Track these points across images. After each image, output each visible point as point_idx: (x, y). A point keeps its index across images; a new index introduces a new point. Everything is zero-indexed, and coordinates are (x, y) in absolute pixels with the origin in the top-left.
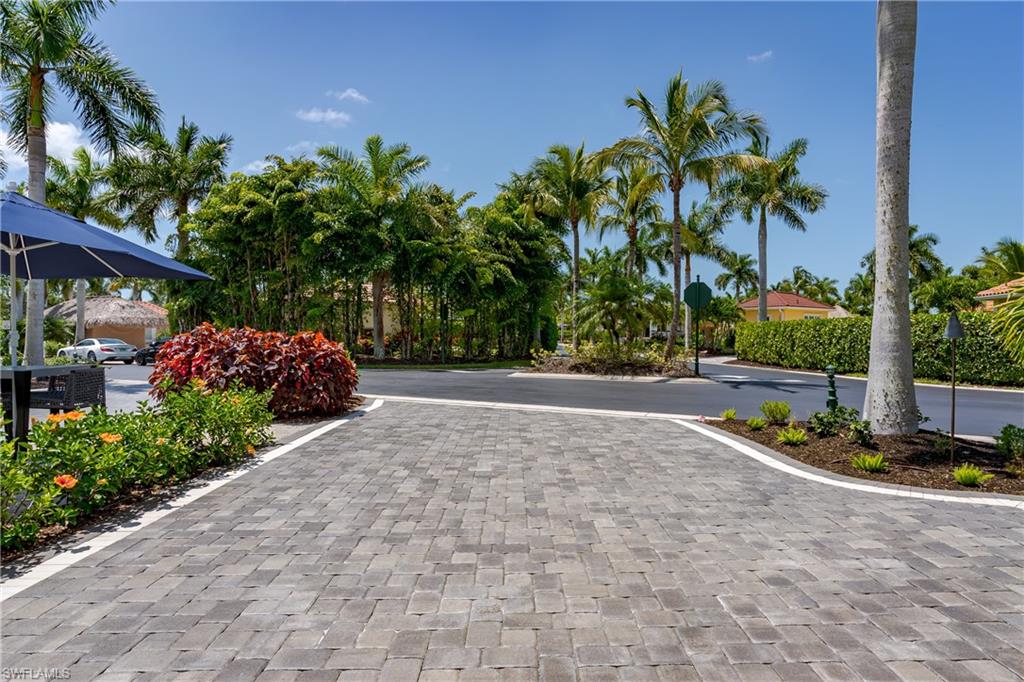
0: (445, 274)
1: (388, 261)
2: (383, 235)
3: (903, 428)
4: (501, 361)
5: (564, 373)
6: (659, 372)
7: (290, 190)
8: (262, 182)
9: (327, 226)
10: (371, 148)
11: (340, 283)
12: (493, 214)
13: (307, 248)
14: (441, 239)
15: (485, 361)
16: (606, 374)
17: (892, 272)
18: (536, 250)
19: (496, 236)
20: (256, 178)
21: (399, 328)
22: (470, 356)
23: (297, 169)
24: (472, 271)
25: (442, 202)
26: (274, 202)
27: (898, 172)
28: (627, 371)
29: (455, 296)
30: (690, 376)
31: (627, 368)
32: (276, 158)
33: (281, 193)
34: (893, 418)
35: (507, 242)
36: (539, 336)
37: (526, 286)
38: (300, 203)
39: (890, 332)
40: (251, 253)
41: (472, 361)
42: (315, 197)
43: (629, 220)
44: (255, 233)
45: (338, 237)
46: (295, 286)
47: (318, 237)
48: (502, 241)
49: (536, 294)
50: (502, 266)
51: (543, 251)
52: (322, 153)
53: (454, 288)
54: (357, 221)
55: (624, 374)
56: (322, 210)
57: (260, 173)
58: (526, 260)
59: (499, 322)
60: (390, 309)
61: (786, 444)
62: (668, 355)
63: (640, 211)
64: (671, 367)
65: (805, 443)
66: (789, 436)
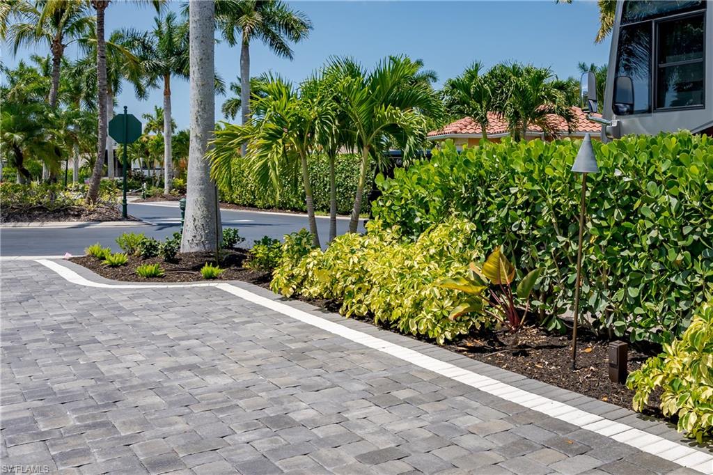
3: (206, 246)
6: (78, 216)
17: (200, 120)
27: (202, 41)
28: (36, 216)
30: (117, 220)
31: (36, 212)
34: (199, 238)
39: (198, 169)
43: (53, 33)
61: (109, 266)
62: (91, 196)
63: (65, 23)
64: (94, 210)
65: (126, 264)
66: (112, 259)
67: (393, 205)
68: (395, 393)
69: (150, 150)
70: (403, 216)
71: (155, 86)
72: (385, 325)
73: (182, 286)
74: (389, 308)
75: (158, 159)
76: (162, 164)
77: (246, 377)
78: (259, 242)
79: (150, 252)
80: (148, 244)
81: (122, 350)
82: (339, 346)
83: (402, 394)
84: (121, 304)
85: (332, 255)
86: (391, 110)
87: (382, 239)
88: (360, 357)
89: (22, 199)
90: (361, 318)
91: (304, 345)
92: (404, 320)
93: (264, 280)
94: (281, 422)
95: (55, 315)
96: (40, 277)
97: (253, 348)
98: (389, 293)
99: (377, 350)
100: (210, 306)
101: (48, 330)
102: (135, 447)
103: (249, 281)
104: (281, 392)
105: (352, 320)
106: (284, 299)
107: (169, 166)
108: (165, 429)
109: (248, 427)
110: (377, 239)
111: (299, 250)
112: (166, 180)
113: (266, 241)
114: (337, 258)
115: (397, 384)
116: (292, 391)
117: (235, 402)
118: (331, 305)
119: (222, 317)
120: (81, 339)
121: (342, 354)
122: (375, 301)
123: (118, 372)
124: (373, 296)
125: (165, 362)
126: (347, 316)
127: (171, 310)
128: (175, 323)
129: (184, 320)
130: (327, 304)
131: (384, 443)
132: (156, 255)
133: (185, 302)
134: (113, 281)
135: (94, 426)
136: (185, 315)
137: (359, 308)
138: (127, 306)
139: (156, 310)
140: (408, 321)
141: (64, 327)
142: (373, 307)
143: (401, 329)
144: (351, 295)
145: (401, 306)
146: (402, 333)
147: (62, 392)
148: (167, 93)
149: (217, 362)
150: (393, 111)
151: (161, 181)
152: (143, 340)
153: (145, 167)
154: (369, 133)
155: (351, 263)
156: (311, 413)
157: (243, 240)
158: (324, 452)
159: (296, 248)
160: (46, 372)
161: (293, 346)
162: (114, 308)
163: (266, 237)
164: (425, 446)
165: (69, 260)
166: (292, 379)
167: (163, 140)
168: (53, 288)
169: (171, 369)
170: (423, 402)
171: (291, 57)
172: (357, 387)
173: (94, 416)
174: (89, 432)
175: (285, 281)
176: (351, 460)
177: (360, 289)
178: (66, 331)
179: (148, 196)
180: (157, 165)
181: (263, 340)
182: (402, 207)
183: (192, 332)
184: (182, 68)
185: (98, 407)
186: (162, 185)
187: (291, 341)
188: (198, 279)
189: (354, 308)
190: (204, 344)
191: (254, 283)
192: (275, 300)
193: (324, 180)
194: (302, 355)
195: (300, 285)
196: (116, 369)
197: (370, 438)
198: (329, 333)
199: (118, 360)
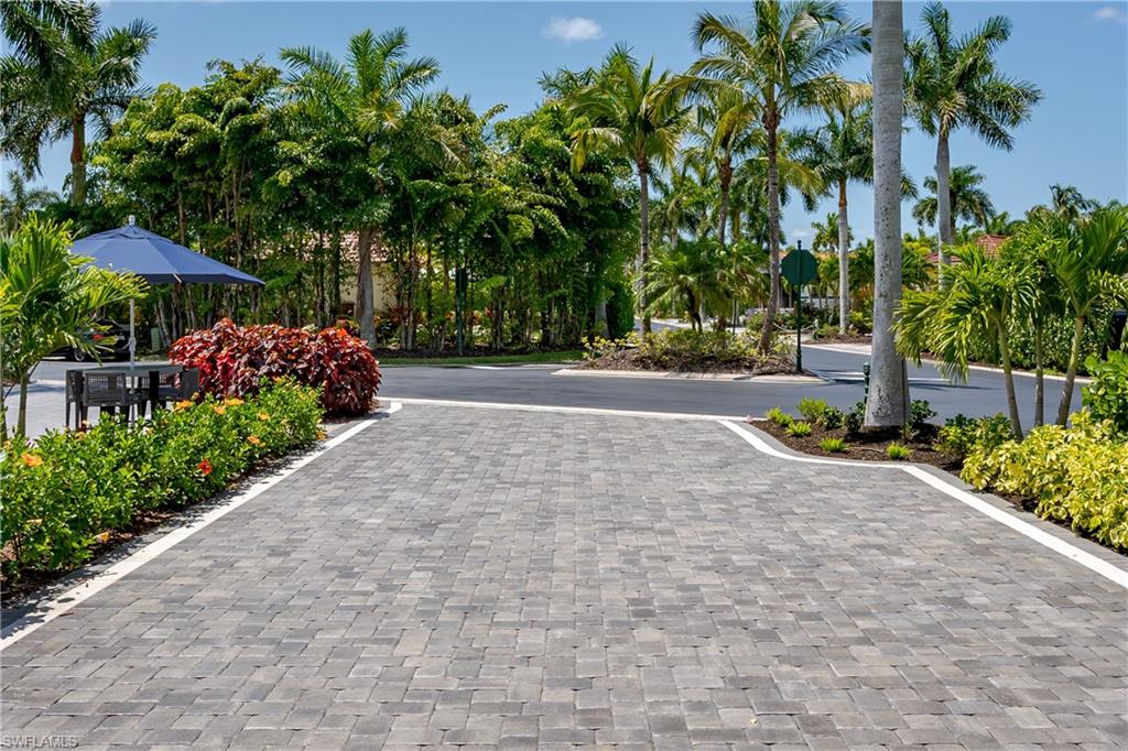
0: (463, 225)
1: (383, 210)
2: (375, 172)
3: (893, 420)
4: (544, 351)
5: (626, 369)
7: (242, 110)
8: (205, 98)
9: (296, 161)
10: (358, 48)
11: (312, 239)
12: (534, 132)
13: (269, 193)
14: (457, 175)
15: (521, 352)
16: (682, 370)
17: (885, 278)
18: (597, 187)
19: (539, 166)
20: (196, 93)
21: (393, 302)
22: (500, 345)
23: (253, 78)
24: (502, 221)
25: (458, 121)
26: (223, 128)
28: (708, 367)
29: (477, 257)
30: (789, 373)
31: (709, 362)
32: (223, 63)
33: (230, 115)
34: (884, 410)
35: (554, 175)
36: (604, 314)
37: (583, 240)
38: (258, 128)
40: (185, 198)
41: (502, 351)
42: (277, 118)
43: (720, 154)
44: (192, 170)
45: (312, 175)
46: (247, 243)
47: (285, 176)
48: (547, 174)
49: (598, 250)
50: (546, 212)
51: (607, 189)
52: (288, 55)
53: (477, 246)
54: (338, 152)
55: (705, 372)
56: (288, 137)
57: (200, 85)
58: (582, 201)
59: (542, 293)
60: (380, 275)
61: (793, 436)
62: (763, 345)
63: (733, 144)
64: (767, 362)
65: (809, 435)
66: (796, 428)
67: (1106, 393)
68: (1070, 597)
69: (821, 276)
70: (1119, 408)
71: (827, 194)
72: (1085, 533)
73: (867, 465)
74: (1087, 515)
75: (832, 287)
76: (836, 292)
77: (928, 563)
78: (952, 421)
79: (833, 422)
80: (831, 414)
81: (818, 524)
82: (1027, 547)
83: (1078, 600)
84: (810, 479)
85: (1026, 449)
86: (1108, 277)
87: (1089, 434)
88: (1046, 561)
89: (694, 348)
90: (1059, 522)
91: (989, 541)
92: (1105, 529)
93: (954, 467)
94: (958, 603)
95: (756, 484)
96: (730, 443)
97: (938, 538)
98: (1088, 499)
99: (1066, 557)
100: (897, 491)
101: (751, 497)
102: (838, 599)
103: (939, 466)
104: (959, 580)
105: (1048, 522)
106: (975, 491)
107: (845, 298)
108: (860, 591)
109: (927, 601)
110: (1083, 435)
111: (993, 438)
112: (842, 316)
113: (960, 421)
114: (1032, 452)
115: (1077, 590)
116: (971, 580)
117: (917, 581)
118: (1027, 503)
119: (908, 503)
120: (782, 510)
121: (1026, 555)
122: (1073, 505)
123: (817, 542)
124: (1071, 500)
125: (855, 539)
126: (1043, 517)
127: (858, 490)
128: (864, 504)
129: (870, 502)
130: (1024, 503)
131: (1044, 632)
132: (839, 427)
133: (871, 483)
134: (797, 452)
135: (805, 580)
136: (873, 497)
137: (1057, 510)
138: (816, 481)
139: (843, 488)
140: (1108, 530)
141: (764, 496)
142: (1072, 512)
143: (1101, 539)
144: (1049, 495)
145: (1100, 513)
146: (1103, 543)
147: (778, 551)
148: (843, 204)
149: (902, 546)
150: (1111, 280)
151: (835, 315)
152: (834, 517)
153: (814, 295)
154: (1083, 301)
155: (1048, 460)
156: (984, 600)
157: (935, 414)
158: (989, 629)
159: (991, 435)
160: (760, 534)
161: (978, 542)
162: (804, 483)
163: (960, 415)
164: (1084, 642)
165: (751, 423)
166: (973, 570)
167: (837, 262)
168: (745, 456)
169: (862, 546)
170: (1097, 609)
171: (1009, 147)
172: (1036, 587)
173: (804, 574)
174: (802, 583)
175: (977, 472)
176: (1013, 639)
177: (1059, 489)
178: (767, 500)
179: (821, 336)
180: (830, 293)
181: (948, 532)
182: (1118, 397)
183: (880, 515)
184: (863, 171)
185: (806, 567)
186: (836, 321)
187: (976, 536)
188: (883, 458)
189: (1050, 510)
190: (890, 528)
191: (945, 469)
192: (965, 491)
193: (1053, 325)
194: (985, 551)
195: (995, 477)
196: (815, 540)
197: (1033, 627)
198: (1020, 534)
199: (815, 532)
